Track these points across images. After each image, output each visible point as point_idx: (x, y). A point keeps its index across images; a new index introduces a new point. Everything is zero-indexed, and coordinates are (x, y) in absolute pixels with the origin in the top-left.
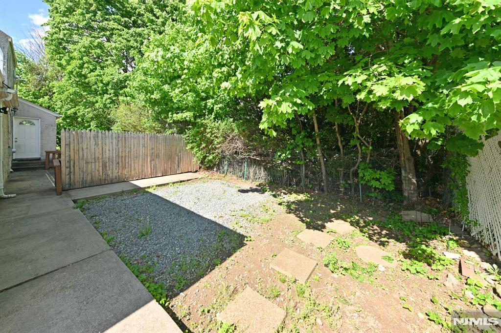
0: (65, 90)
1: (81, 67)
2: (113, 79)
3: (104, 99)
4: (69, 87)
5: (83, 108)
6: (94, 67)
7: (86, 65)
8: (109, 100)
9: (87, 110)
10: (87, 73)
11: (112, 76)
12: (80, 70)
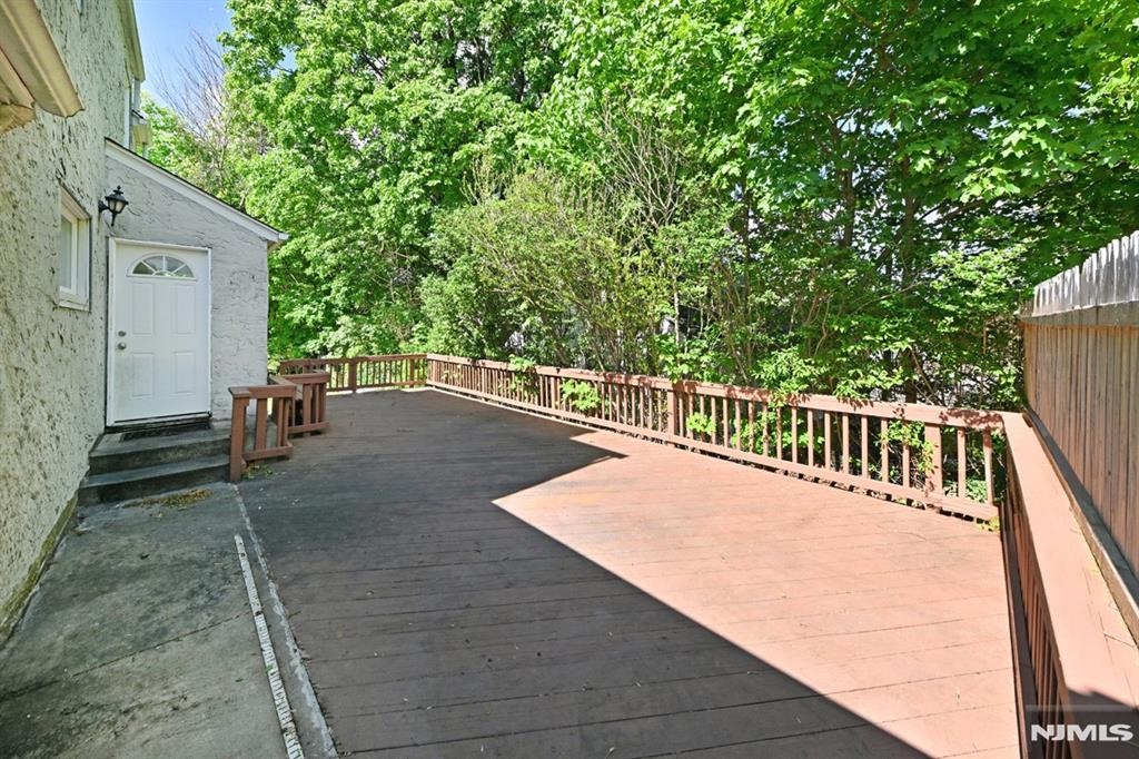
0: (277, 176)
1: (327, 88)
2: (434, 112)
3: (400, 187)
4: (287, 168)
5: (318, 237)
6: (366, 84)
7: (341, 82)
8: (416, 190)
9: (329, 243)
10: (346, 105)
11: (427, 102)
12: (324, 100)
